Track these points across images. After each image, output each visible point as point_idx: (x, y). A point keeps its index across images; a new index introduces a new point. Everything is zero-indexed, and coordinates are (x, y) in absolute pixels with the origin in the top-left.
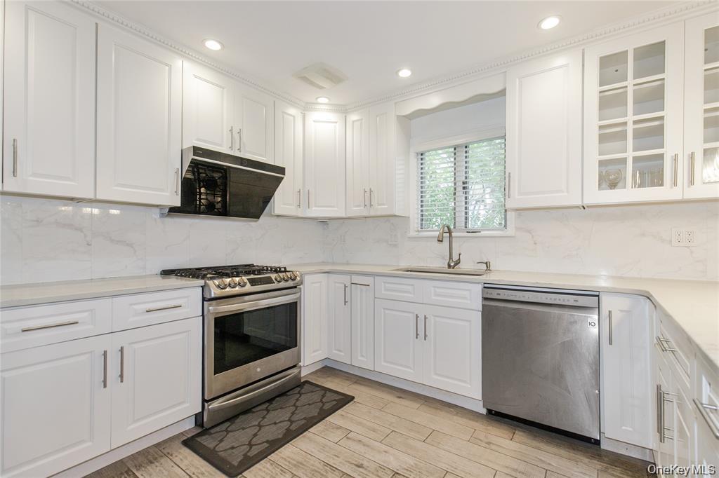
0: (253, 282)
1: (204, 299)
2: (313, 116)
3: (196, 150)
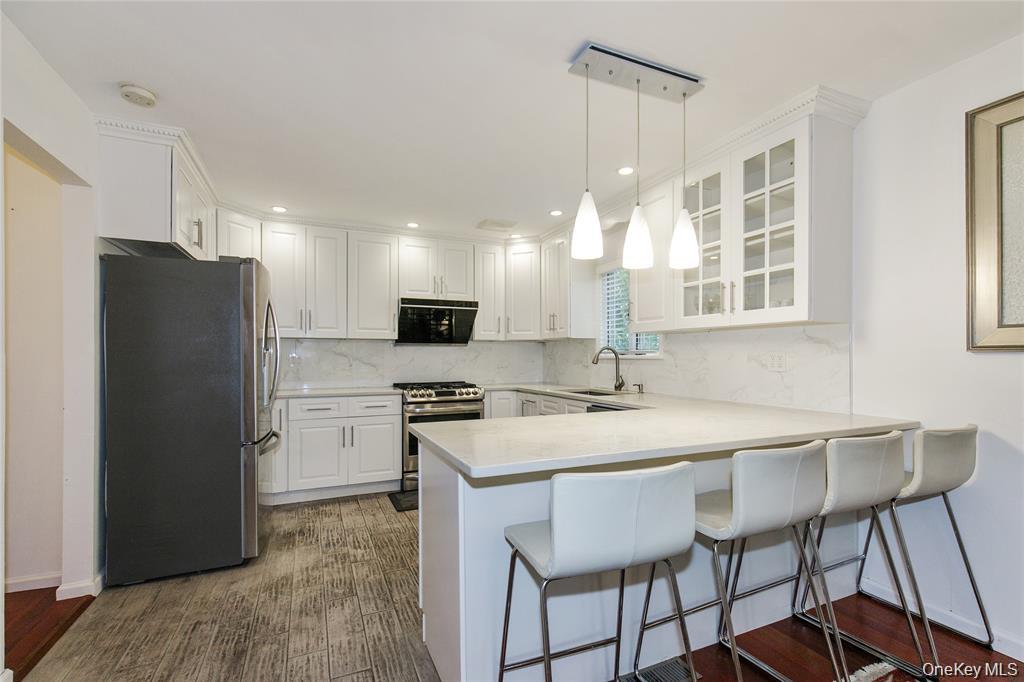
0: (438, 394)
1: (403, 404)
2: (513, 249)
3: (404, 301)
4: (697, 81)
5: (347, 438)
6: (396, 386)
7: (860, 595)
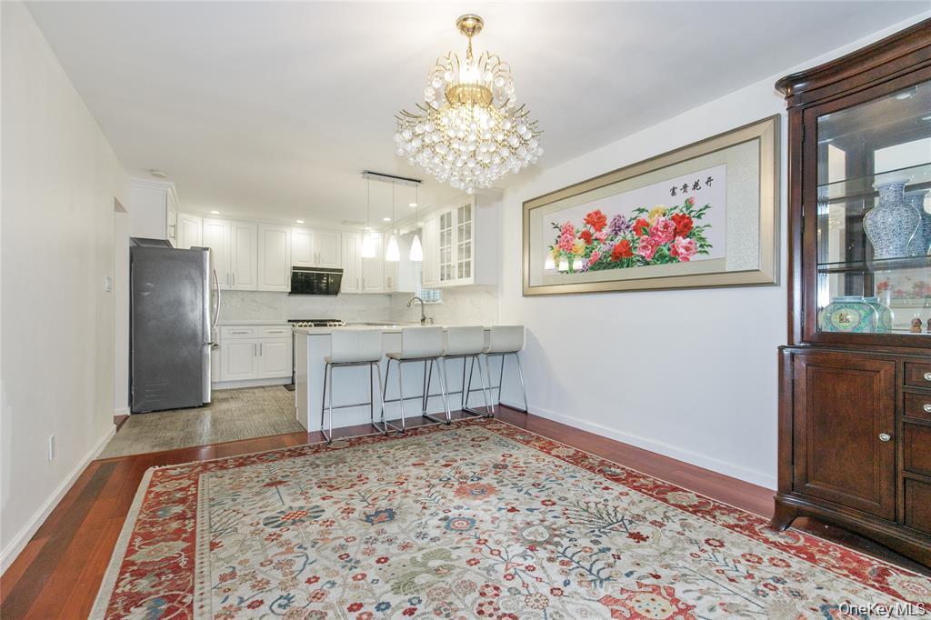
0: (316, 325)
3: (294, 268)
4: (419, 181)
5: (258, 350)
6: (289, 321)
7: (500, 405)
